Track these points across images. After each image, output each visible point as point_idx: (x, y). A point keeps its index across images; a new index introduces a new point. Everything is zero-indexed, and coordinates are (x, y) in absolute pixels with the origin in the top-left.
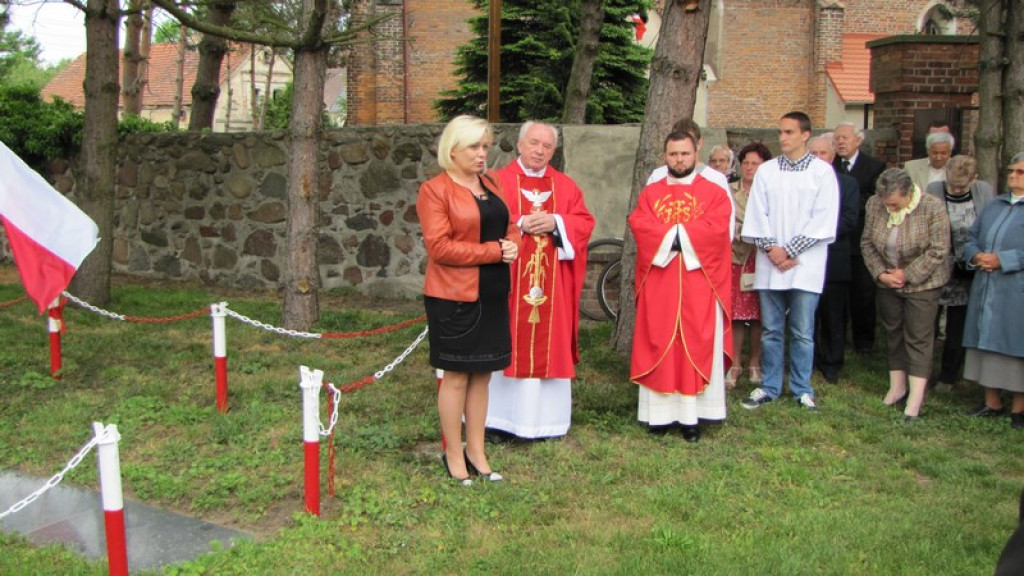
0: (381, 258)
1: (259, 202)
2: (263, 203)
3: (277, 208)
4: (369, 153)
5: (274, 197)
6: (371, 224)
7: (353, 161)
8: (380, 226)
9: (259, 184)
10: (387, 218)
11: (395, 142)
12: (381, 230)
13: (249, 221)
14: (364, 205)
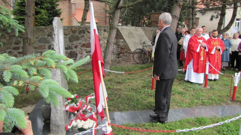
0: (75, 56)
1: (38, 44)
2: (39, 45)
3: (44, 46)
4: (71, 32)
5: (43, 43)
6: (72, 48)
7: (67, 34)
8: (74, 49)
9: (38, 40)
10: (76, 47)
11: (78, 30)
12: (74, 50)
13: (35, 50)
14: (70, 44)
